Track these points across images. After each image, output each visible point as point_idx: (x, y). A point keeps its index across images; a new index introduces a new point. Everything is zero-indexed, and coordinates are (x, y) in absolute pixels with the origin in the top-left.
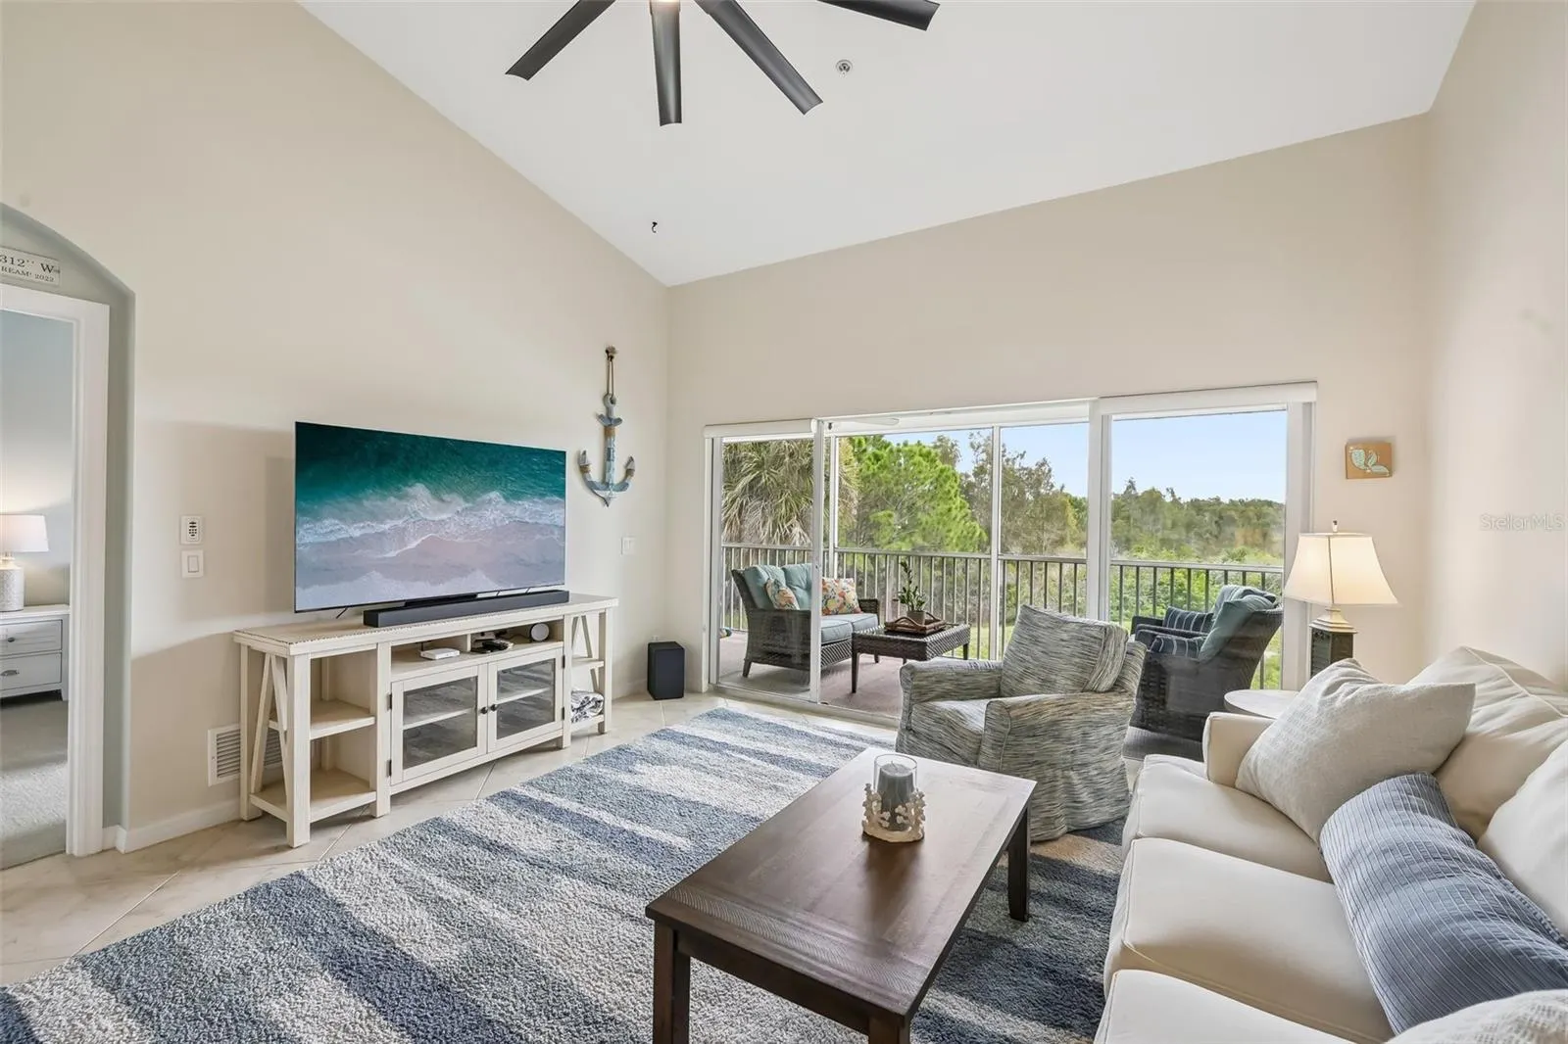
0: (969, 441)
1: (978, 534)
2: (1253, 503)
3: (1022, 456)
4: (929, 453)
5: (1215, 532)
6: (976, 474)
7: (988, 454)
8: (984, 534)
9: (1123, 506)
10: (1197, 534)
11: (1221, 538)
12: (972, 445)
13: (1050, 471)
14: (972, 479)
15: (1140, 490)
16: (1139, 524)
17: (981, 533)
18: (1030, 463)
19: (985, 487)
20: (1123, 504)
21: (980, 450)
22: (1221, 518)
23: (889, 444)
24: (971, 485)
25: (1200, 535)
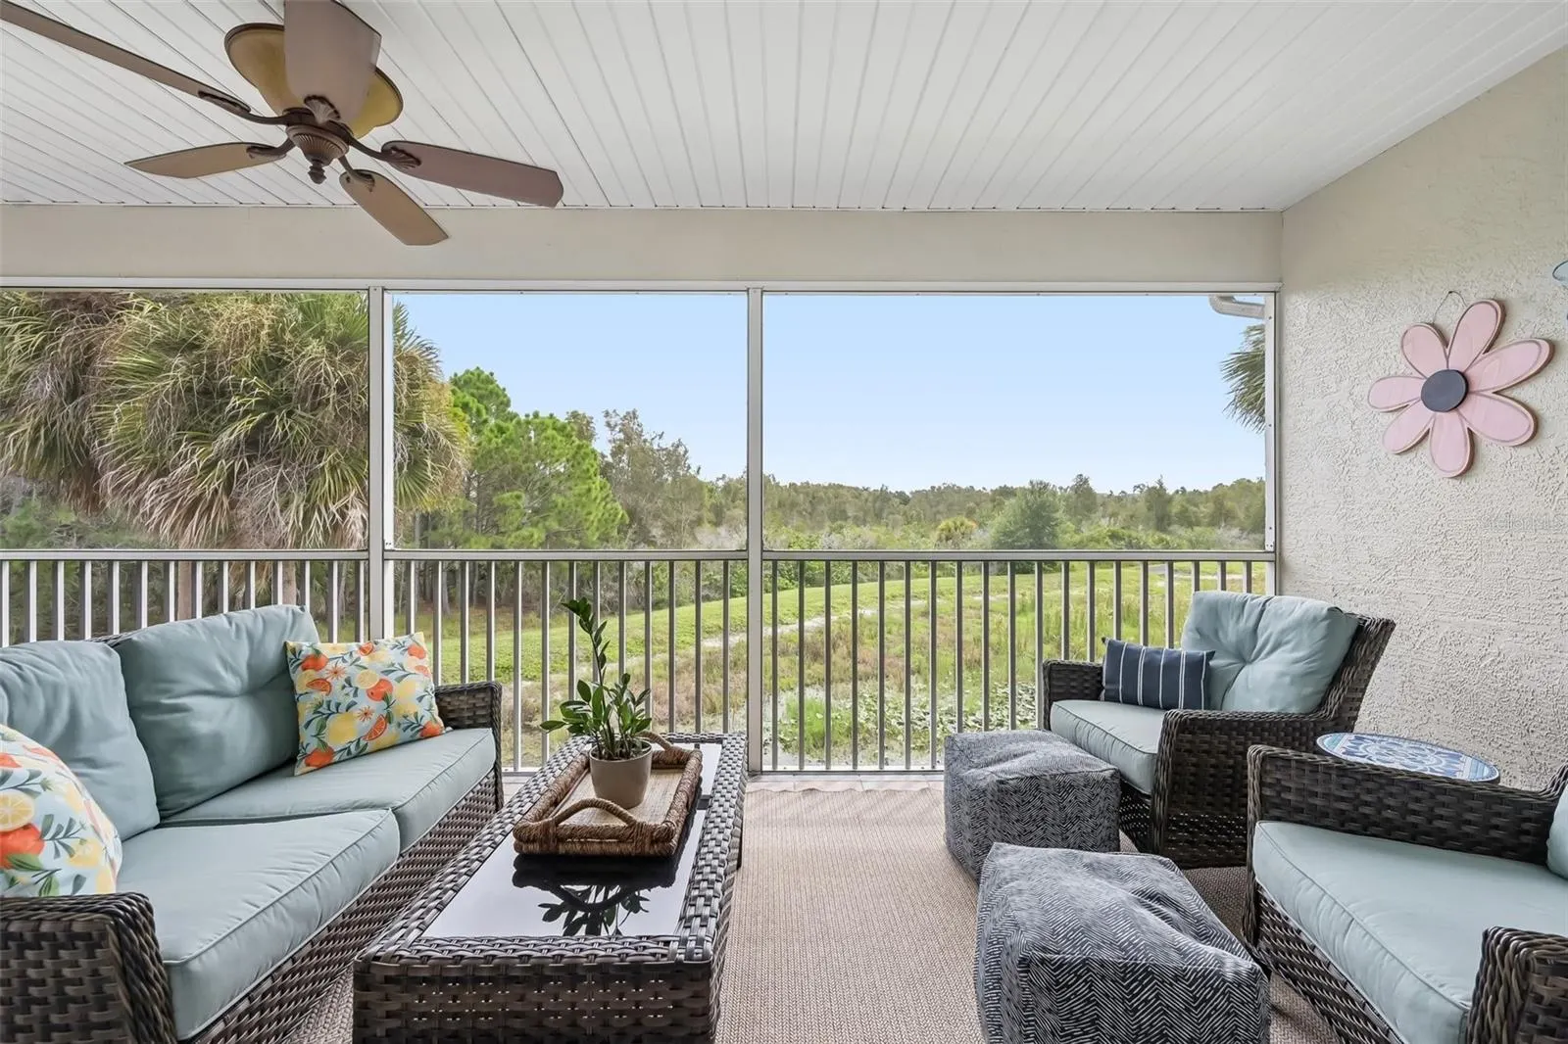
0: (606, 420)
1: (620, 516)
2: (831, 486)
3: (661, 436)
4: (564, 427)
5: (809, 510)
6: (614, 454)
7: (625, 434)
8: (626, 516)
9: (740, 488)
10: (797, 512)
11: (815, 515)
12: (608, 424)
13: (686, 452)
14: (610, 459)
17: (623, 516)
18: (667, 443)
19: (623, 467)
21: (617, 429)
22: (814, 498)
23: (516, 415)
24: (608, 464)
25: (800, 513)
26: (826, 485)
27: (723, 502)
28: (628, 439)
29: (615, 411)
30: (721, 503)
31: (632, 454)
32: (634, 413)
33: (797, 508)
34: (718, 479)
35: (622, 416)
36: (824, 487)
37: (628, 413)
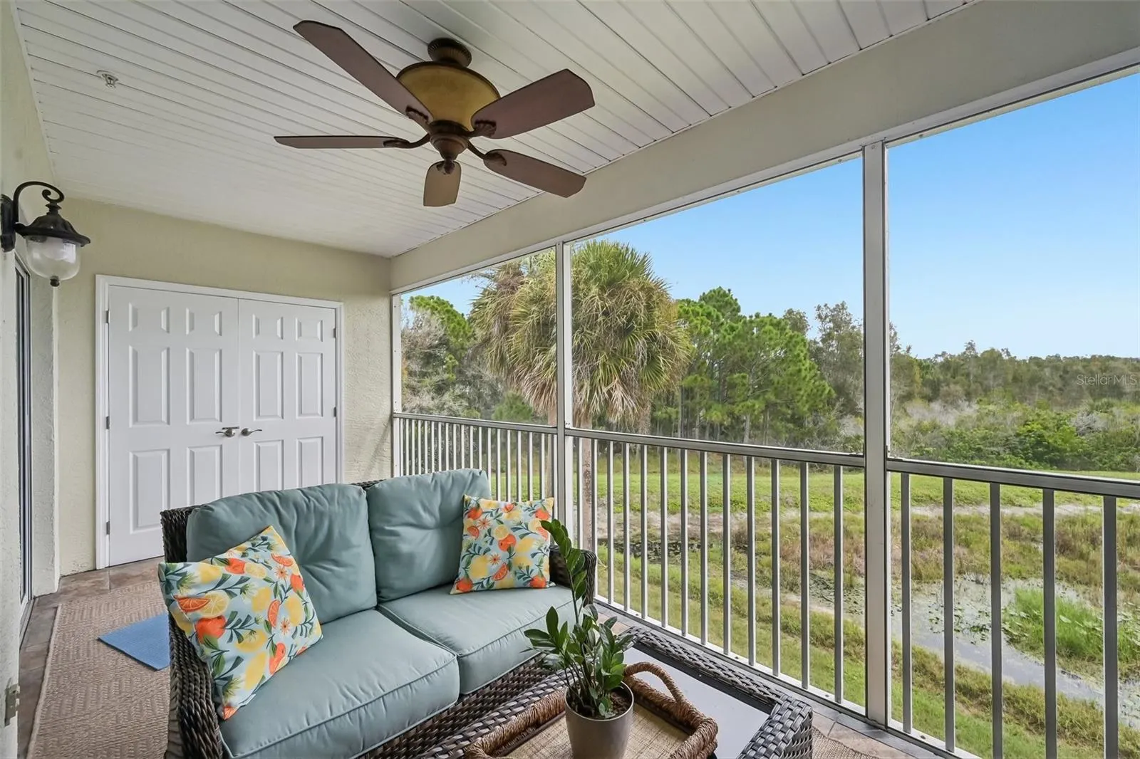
0: (817, 313)
1: (827, 392)
4: (779, 323)
5: (1059, 385)
6: (823, 341)
7: (834, 323)
8: (833, 392)
9: (963, 365)
10: (1041, 387)
11: (1068, 392)
12: (820, 316)
14: (821, 345)
15: (980, 350)
16: (979, 380)
17: (830, 391)
19: (832, 351)
20: (962, 363)
21: (828, 320)
22: (1066, 372)
23: (745, 317)
24: (819, 349)
25: (1044, 389)
26: (1089, 357)
27: (941, 377)
28: (838, 326)
29: (826, 305)
30: (938, 379)
31: (840, 339)
32: (843, 305)
33: (1040, 383)
34: (937, 356)
35: (832, 308)
36: (1085, 360)
37: (837, 306)
